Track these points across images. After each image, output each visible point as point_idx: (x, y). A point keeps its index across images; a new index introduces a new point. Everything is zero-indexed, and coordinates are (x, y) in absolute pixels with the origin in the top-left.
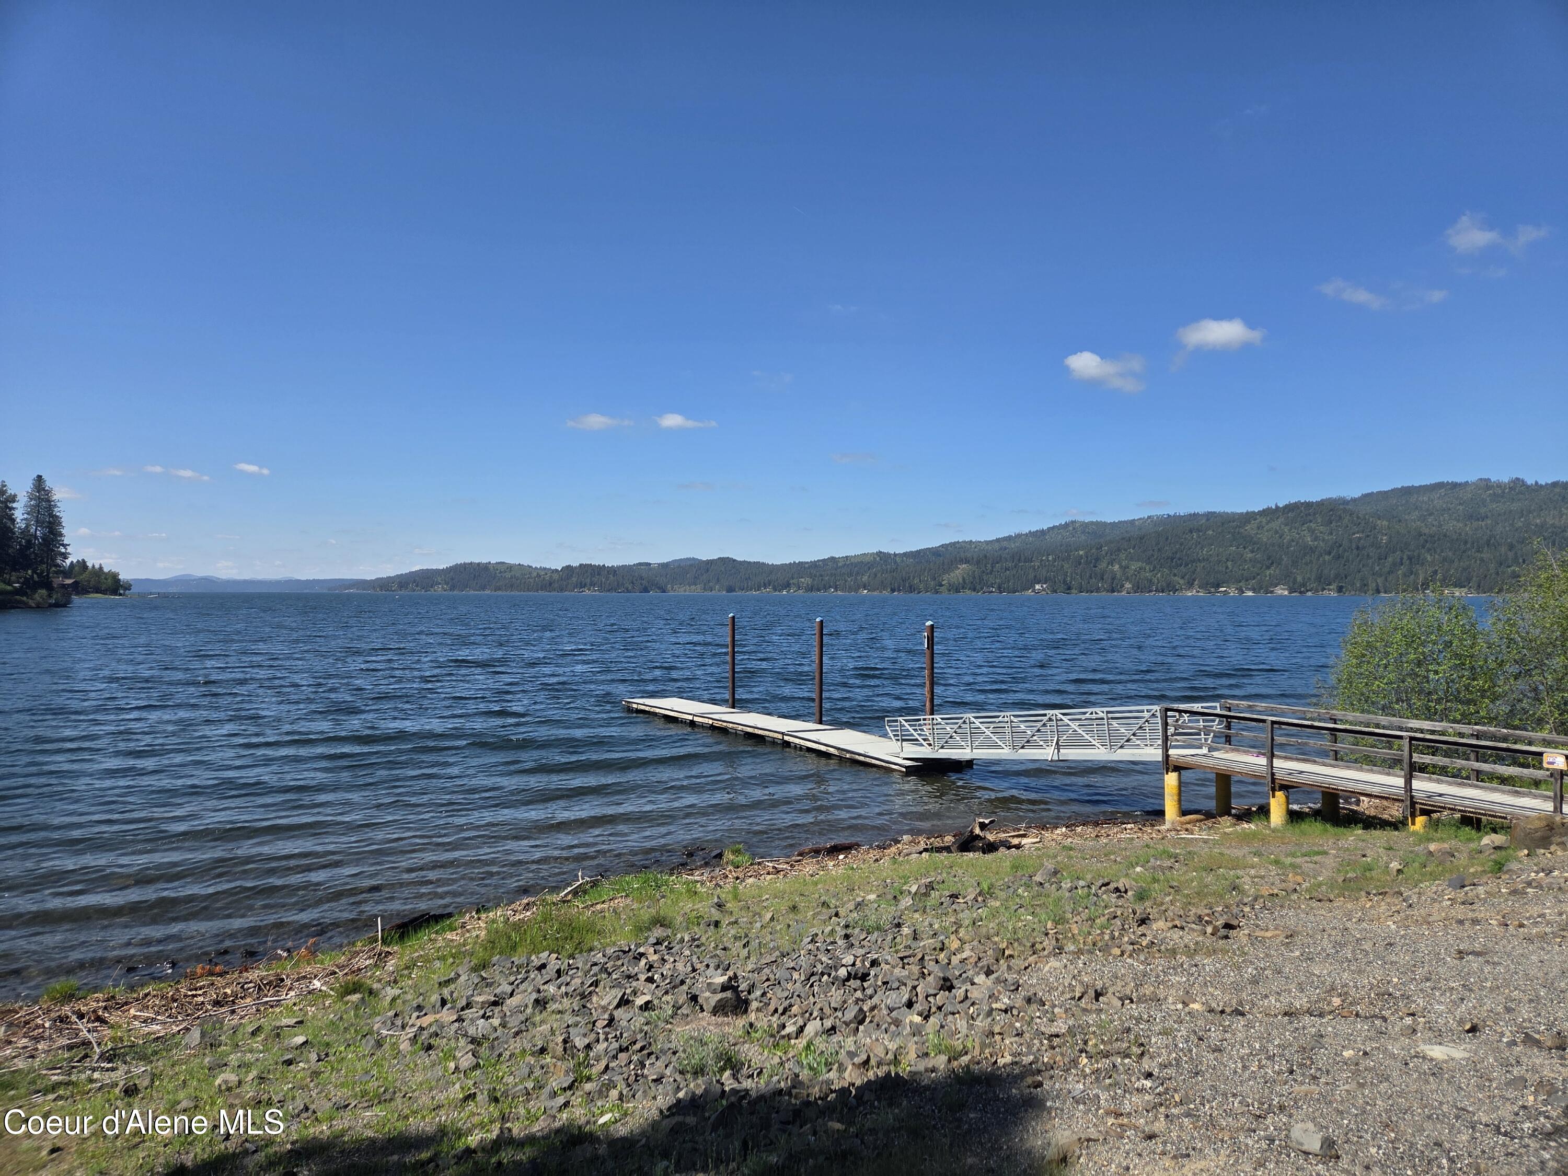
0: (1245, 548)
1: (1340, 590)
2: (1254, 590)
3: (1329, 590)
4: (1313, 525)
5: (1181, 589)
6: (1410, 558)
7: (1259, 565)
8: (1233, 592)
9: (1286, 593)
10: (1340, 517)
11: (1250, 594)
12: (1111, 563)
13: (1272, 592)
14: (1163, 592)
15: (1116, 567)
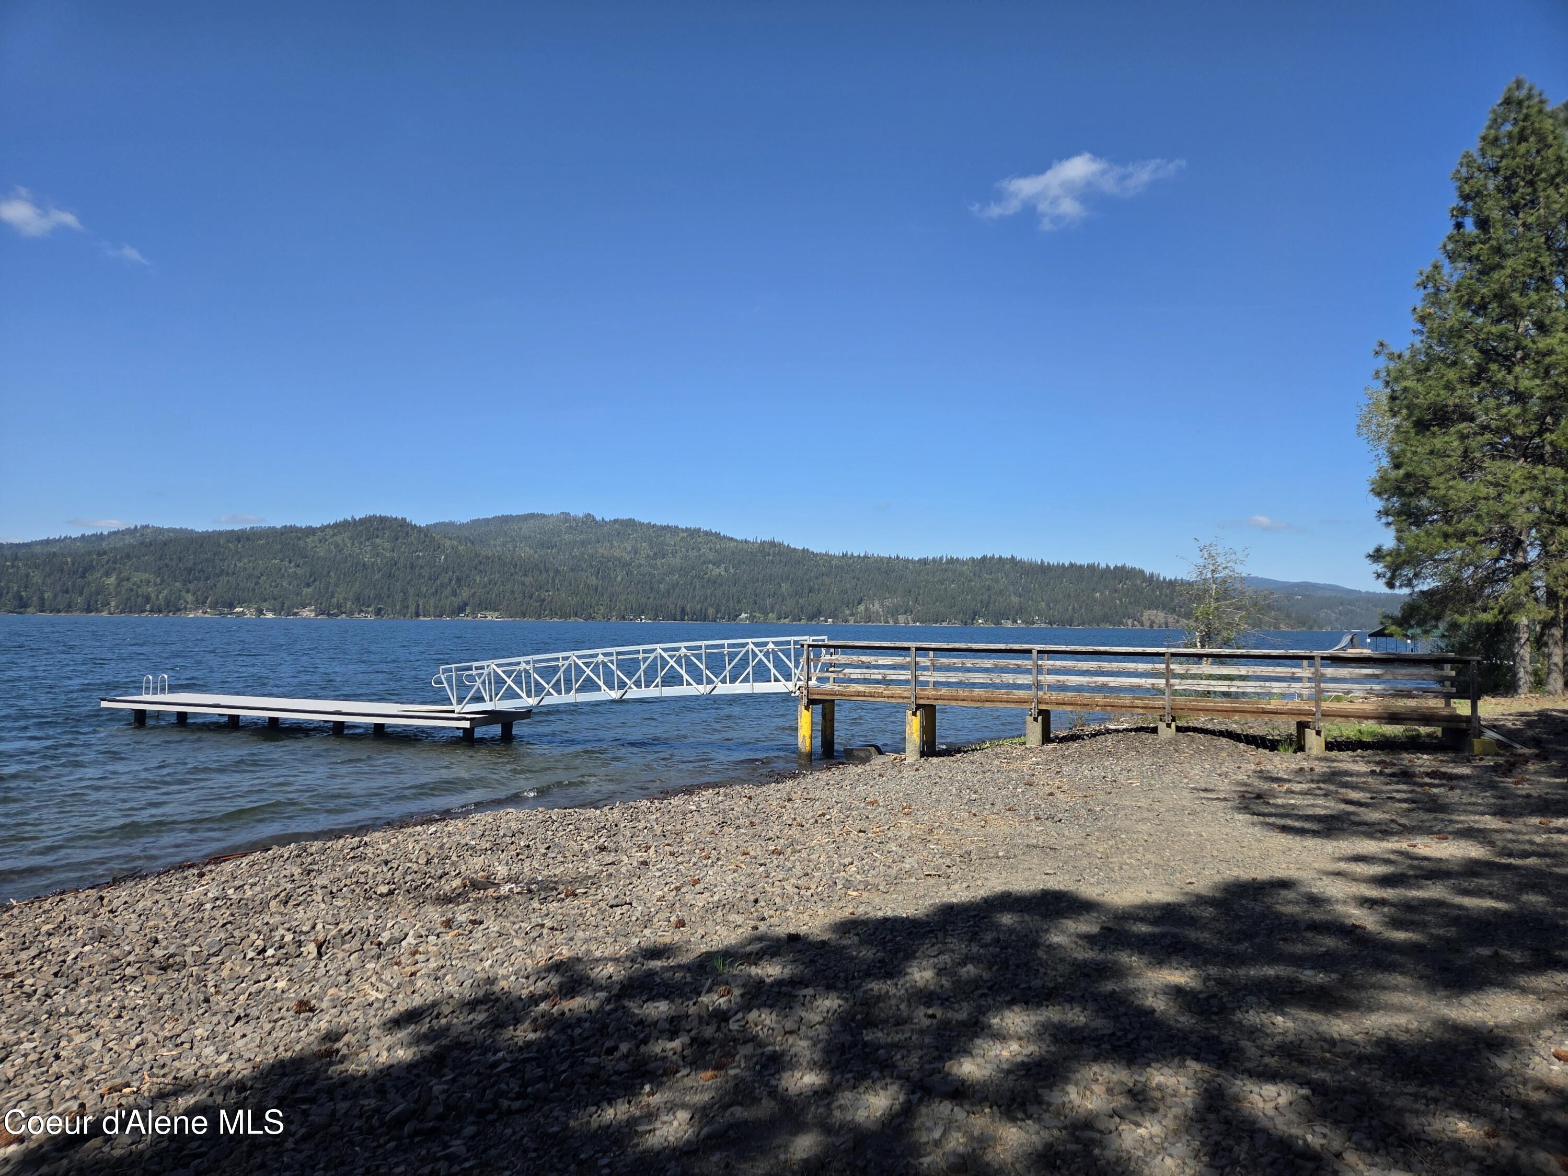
0: (290, 562)
1: (378, 612)
2: (273, 611)
3: (367, 612)
4: (378, 541)
5: (185, 609)
6: (458, 580)
7: (295, 583)
8: (250, 614)
9: (313, 615)
10: (407, 534)
11: (270, 615)
12: (107, 574)
13: (296, 614)
14: (160, 611)
15: (112, 580)
